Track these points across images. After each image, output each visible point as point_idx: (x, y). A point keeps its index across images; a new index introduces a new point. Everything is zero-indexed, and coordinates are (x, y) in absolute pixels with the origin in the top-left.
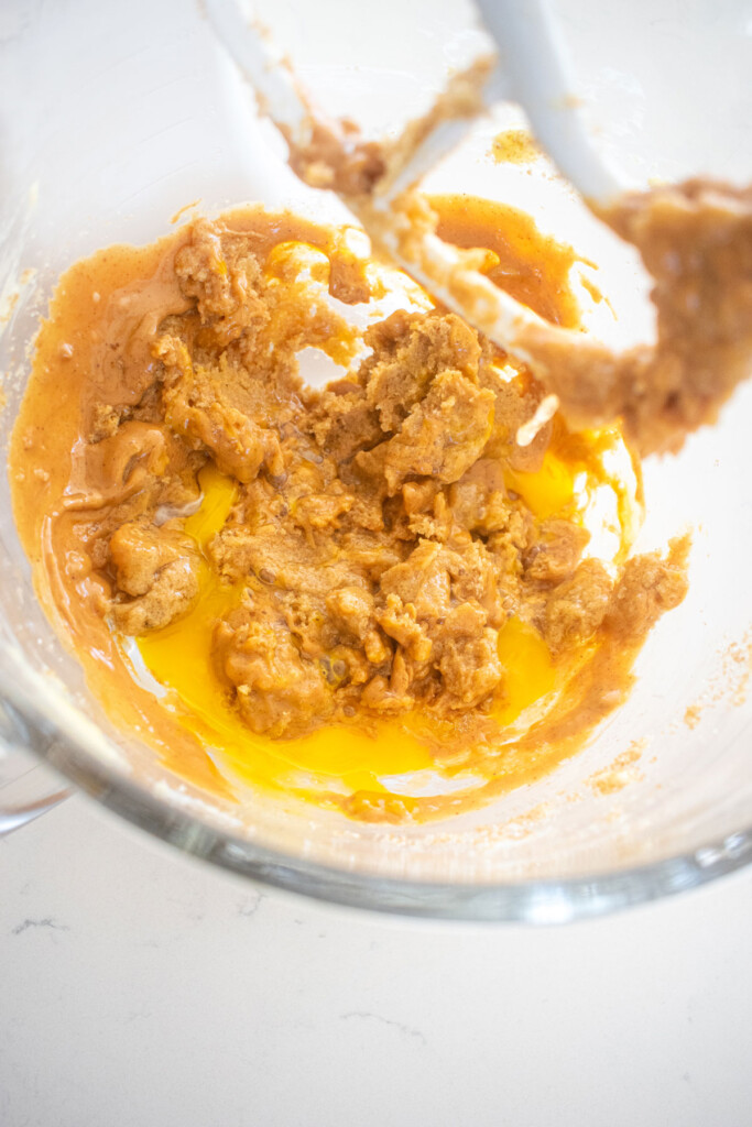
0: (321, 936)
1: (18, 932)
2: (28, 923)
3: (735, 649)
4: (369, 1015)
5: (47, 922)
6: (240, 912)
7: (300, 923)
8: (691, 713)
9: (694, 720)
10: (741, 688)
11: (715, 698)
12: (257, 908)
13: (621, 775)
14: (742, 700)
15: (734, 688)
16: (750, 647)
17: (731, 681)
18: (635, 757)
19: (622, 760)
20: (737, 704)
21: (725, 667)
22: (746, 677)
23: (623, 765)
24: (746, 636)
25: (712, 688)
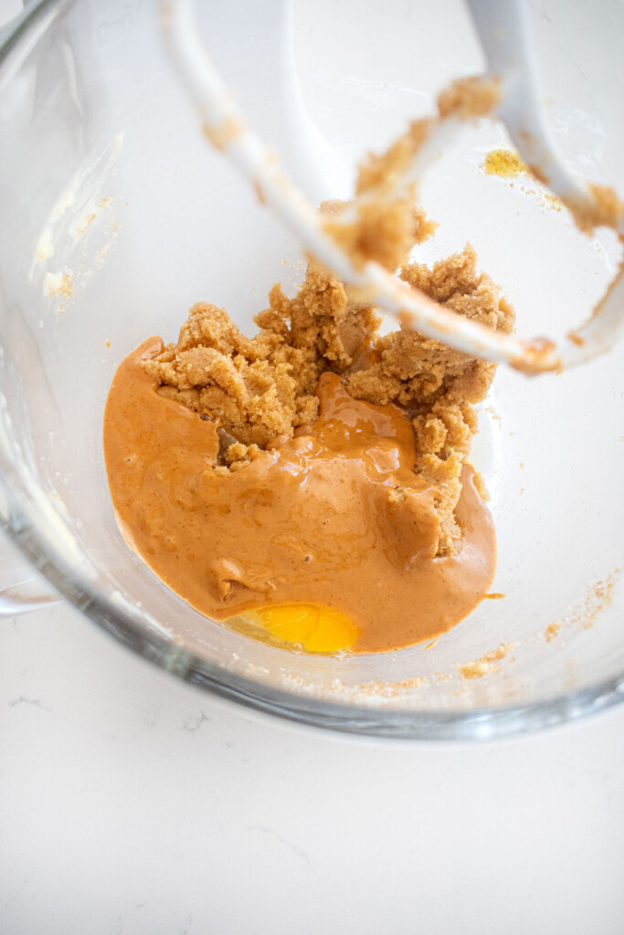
1: (12, 705)
3: (600, 586)
5: (36, 702)
6: (185, 727)
7: (229, 746)
8: (551, 630)
9: (551, 635)
10: (593, 616)
11: (573, 621)
12: (198, 727)
13: (484, 667)
14: (590, 624)
15: (589, 614)
16: (610, 586)
17: (588, 610)
18: (500, 656)
19: (489, 656)
20: (586, 627)
21: (588, 599)
22: (600, 607)
23: (488, 660)
24: (610, 576)
25: (574, 613)
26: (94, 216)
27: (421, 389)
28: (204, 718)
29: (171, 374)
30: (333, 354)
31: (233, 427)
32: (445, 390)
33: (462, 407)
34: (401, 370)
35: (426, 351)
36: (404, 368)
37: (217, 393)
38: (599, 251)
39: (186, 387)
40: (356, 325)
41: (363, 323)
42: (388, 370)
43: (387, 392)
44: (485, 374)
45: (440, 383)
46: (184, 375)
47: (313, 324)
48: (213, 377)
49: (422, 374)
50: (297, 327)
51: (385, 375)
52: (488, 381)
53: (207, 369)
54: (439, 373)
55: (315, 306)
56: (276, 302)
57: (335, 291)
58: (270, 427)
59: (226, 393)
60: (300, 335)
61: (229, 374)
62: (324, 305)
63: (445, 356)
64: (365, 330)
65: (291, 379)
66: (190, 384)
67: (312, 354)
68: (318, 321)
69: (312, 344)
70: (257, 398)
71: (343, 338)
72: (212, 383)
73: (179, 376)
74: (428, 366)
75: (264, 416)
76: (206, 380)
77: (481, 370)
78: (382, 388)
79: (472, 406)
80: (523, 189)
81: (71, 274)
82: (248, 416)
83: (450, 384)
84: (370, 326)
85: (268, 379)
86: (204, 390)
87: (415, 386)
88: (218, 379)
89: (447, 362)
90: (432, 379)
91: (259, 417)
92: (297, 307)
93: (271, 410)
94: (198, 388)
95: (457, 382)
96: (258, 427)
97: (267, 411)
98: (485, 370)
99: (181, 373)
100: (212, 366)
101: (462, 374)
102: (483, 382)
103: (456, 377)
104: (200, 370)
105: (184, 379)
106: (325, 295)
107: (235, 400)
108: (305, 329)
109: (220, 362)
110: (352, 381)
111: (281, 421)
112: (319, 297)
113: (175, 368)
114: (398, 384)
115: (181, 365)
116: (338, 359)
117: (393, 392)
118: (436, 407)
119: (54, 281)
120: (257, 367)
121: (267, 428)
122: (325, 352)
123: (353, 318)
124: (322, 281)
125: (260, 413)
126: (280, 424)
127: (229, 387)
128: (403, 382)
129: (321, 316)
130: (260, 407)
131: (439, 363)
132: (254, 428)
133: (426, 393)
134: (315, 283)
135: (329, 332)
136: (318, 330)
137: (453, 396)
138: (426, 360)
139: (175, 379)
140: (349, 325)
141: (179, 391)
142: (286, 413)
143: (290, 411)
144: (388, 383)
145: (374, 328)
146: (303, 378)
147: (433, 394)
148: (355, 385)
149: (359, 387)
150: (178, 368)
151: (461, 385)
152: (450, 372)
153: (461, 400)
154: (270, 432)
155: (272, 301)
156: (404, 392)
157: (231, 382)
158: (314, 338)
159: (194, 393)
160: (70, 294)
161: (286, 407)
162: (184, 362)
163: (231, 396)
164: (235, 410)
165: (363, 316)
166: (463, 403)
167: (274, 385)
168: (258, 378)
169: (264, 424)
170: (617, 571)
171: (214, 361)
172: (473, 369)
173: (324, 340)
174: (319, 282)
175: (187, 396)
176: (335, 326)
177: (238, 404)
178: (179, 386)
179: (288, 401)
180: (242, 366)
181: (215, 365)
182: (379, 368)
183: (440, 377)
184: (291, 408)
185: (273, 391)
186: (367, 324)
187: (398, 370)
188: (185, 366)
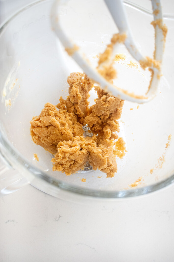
0: (73, 226)
1: (6, 223)
2: (9, 221)
3: (161, 158)
4: (83, 244)
5: (13, 221)
6: (55, 220)
7: (68, 223)
8: (151, 171)
9: (152, 172)
10: (161, 165)
11: (156, 168)
12: (59, 219)
13: (137, 183)
14: (162, 167)
15: (160, 165)
16: (163, 157)
17: (159, 164)
18: (140, 180)
19: (137, 181)
20: (160, 168)
21: (159, 162)
22: (163, 163)
23: (137, 182)
24: (163, 155)
25: (156, 166)
26: (15, 84)
27: (104, 118)
28: (60, 216)
29: (39, 124)
30: (79, 113)
31: (57, 136)
32: (110, 117)
33: (114, 121)
34: (98, 114)
35: (104, 108)
36: (99, 113)
37: (53, 127)
38: (143, 76)
39: (44, 127)
40: (83, 104)
41: (85, 104)
42: (95, 115)
43: (96, 120)
44: (119, 111)
45: (108, 116)
46: (43, 124)
47: (72, 106)
48: (51, 123)
49: (104, 114)
50: (68, 107)
51: (94, 116)
52: (120, 113)
53: (49, 121)
54: (108, 113)
55: (73, 100)
56: (62, 101)
57: (78, 96)
58: (67, 134)
59: (55, 127)
60: (70, 109)
61: (56, 122)
62: (75, 100)
63: (109, 108)
64: (86, 105)
65: (70, 121)
66: (45, 126)
67: (74, 114)
68: (74, 105)
69: (73, 111)
70: (63, 127)
71: (81, 108)
72: (51, 125)
73: (42, 124)
74: (105, 112)
75: (66, 132)
76: (49, 125)
77: (118, 111)
78: (94, 120)
79: (117, 120)
80: (121, 63)
81: (11, 99)
82: (61, 133)
83: (111, 116)
84: (87, 104)
85: (65, 122)
86: (49, 127)
87: (102, 117)
88: (53, 124)
89: (110, 110)
90: (107, 115)
91: (64, 132)
92: (68, 102)
93: (67, 130)
94: (47, 127)
95: (112, 115)
96: (64, 135)
97: (66, 131)
98: (119, 110)
99: (42, 123)
100: (51, 120)
101: (114, 112)
102: (119, 114)
103: (112, 114)
104: (47, 122)
105: (43, 125)
106: (76, 97)
107: (58, 129)
108: (71, 107)
109: (53, 119)
110: (86, 119)
111: (70, 132)
112: (74, 98)
113: (40, 122)
114: (98, 118)
115: (42, 121)
116: (80, 114)
117: (97, 120)
118: (108, 122)
119: (7, 102)
120: (62, 119)
121: (67, 135)
122: (76, 112)
123: (82, 102)
124: (75, 93)
125: (65, 131)
126: (70, 133)
127: (56, 126)
128: (99, 117)
129: (74, 103)
130: (64, 130)
131: (108, 110)
132: (63, 135)
133: (105, 119)
134: (73, 94)
135: (77, 107)
136: (74, 107)
137: (112, 119)
138: (104, 110)
139: (41, 125)
140: (82, 104)
141: (42, 128)
142: (71, 130)
143: (72, 130)
144: (95, 118)
145: (88, 105)
146: (73, 120)
147: (107, 119)
148: (87, 120)
149: (88, 120)
150: (41, 122)
151: (114, 115)
152: (111, 112)
153: (114, 119)
154: (68, 136)
155: (60, 101)
156: (99, 120)
157: (57, 124)
158: (73, 109)
159: (46, 128)
160: (11, 105)
161: (70, 129)
162: (43, 120)
163: (56, 128)
164: (58, 131)
165: (85, 102)
166: (115, 120)
167: (67, 123)
168: (62, 122)
169: (66, 134)
170: (164, 153)
171: (51, 119)
172: (116, 111)
173: (76, 109)
174: (74, 94)
175: (45, 129)
176: (78, 105)
177: (59, 130)
178: (42, 127)
179: (71, 127)
180: (58, 119)
181: (52, 120)
182: (92, 114)
183: (109, 114)
184: (71, 129)
185: (67, 125)
186: (86, 104)
187: (97, 114)
188: (43, 121)
